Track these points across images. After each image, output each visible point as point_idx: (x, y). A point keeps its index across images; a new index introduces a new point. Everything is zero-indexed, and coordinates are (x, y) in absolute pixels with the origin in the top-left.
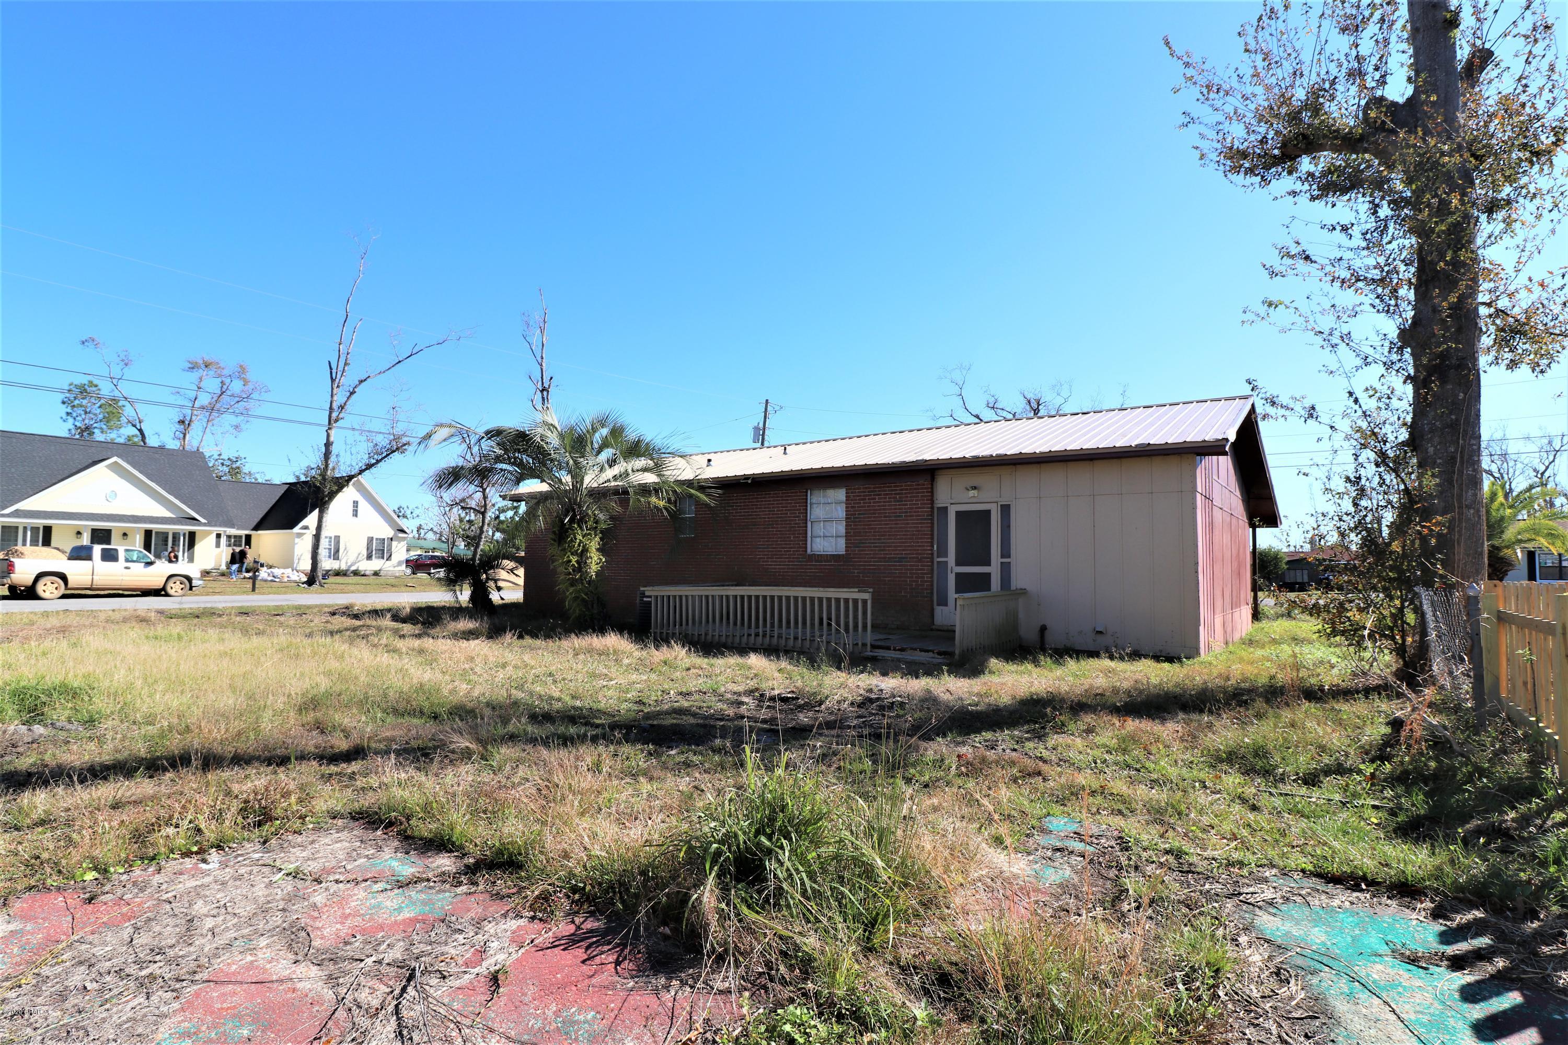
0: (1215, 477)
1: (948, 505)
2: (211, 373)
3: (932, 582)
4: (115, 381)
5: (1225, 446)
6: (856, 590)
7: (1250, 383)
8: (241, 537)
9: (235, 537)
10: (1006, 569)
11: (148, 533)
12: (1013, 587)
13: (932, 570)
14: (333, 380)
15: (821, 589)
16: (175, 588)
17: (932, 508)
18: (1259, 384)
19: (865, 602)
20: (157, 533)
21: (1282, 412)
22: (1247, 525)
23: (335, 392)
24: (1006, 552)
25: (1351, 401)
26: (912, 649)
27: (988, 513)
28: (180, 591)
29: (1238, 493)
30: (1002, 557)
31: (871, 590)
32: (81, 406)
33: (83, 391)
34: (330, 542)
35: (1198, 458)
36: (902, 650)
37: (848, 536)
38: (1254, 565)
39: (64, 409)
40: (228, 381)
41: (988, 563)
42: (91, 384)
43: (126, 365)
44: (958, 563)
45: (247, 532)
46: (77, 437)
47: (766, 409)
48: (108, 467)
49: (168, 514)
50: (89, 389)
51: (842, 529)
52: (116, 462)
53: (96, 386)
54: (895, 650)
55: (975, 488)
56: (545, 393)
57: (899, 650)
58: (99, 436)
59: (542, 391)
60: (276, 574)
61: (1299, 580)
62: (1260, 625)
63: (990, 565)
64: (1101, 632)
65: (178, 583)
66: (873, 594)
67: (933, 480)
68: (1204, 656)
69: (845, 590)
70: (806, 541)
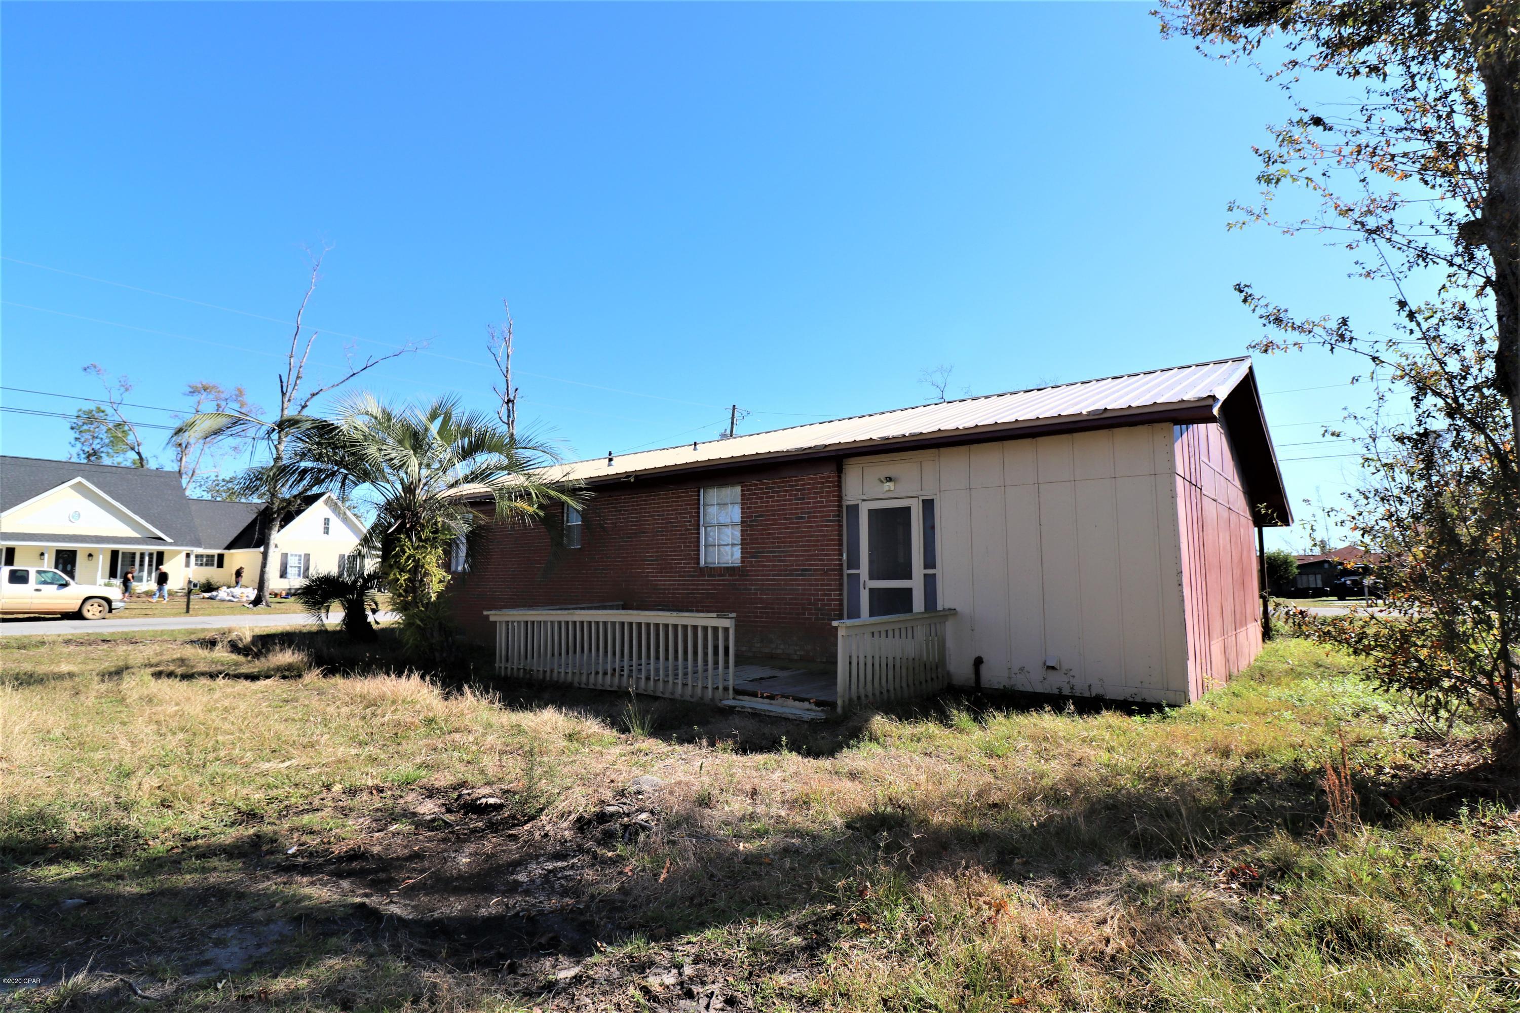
0: (1204, 458)
1: (859, 502)
2: (211, 397)
3: (841, 600)
4: (115, 406)
5: (1211, 407)
6: (714, 615)
7: (1241, 291)
8: (213, 556)
9: (208, 556)
10: (930, 582)
11: (115, 554)
12: (940, 607)
13: (841, 585)
14: (283, 394)
15: (675, 614)
16: (91, 611)
17: (840, 506)
18: (1255, 291)
19: (726, 630)
20: (123, 553)
21: (1294, 336)
22: (1251, 523)
23: (285, 406)
24: (930, 561)
25: (1403, 318)
26: (783, 696)
27: (908, 509)
28: (98, 614)
29: (1237, 483)
30: (926, 567)
31: (734, 615)
32: (89, 431)
33: (91, 418)
34: (300, 560)
35: (1177, 427)
36: (771, 697)
37: (744, 543)
38: (1261, 571)
39: (73, 434)
40: (223, 404)
41: (909, 576)
42: (99, 410)
43: (127, 390)
44: (872, 577)
45: (220, 551)
46: (85, 461)
47: (733, 415)
48: (72, 487)
49: (133, 534)
50: (96, 415)
51: (738, 534)
52: (80, 483)
53: (103, 412)
54: (762, 697)
55: (889, 479)
56: (510, 405)
57: (767, 697)
58: (106, 461)
59: (507, 403)
60: (235, 594)
61: (1313, 586)
62: (1273, 645)
63: (911, 578)
64: (1053, 668)
65: (96, 605)
66: (737, 620)
67: (840, 471)
68: (1197, 704)
69: (702, 614)
70: (699, 550)
